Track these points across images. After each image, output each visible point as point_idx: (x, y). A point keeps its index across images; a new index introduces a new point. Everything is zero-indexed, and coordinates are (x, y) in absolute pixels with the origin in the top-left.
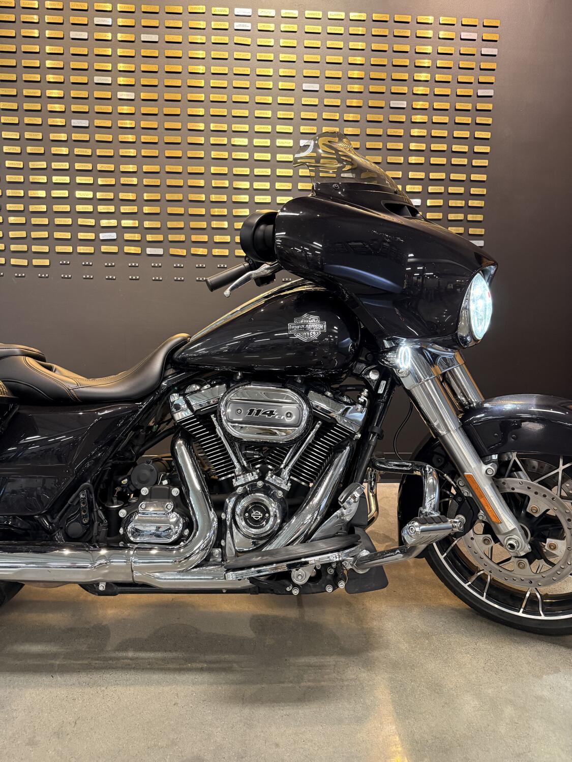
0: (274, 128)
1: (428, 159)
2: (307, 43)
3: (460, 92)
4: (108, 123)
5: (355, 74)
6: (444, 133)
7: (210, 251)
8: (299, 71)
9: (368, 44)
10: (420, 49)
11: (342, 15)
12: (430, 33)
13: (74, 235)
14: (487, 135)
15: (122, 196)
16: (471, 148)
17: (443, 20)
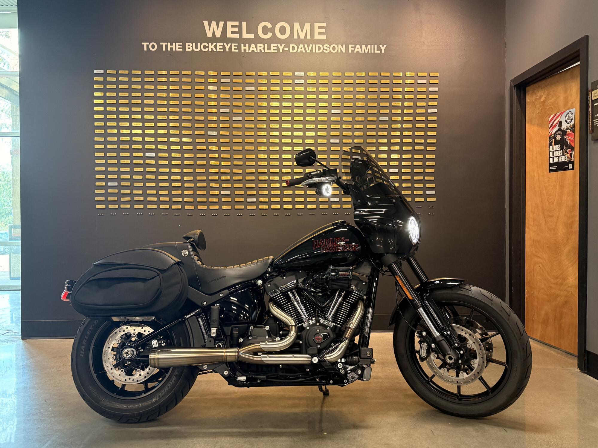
0: (316, 134)
1: (401, 148)
2: (333, 89)
3: (418, 111)
4: (227, 133)
5: (359, 104)
6: (410, 133)
7: (281, 199)
8: (330, 104)
9: (367, 88)
10: (394, 90)
11: (353, 74)
12: (401, 81)
13: (208, 192)
14: (434, 133)
15: (234, 171)
16: (426, 141)
17: (408, 74)
